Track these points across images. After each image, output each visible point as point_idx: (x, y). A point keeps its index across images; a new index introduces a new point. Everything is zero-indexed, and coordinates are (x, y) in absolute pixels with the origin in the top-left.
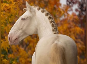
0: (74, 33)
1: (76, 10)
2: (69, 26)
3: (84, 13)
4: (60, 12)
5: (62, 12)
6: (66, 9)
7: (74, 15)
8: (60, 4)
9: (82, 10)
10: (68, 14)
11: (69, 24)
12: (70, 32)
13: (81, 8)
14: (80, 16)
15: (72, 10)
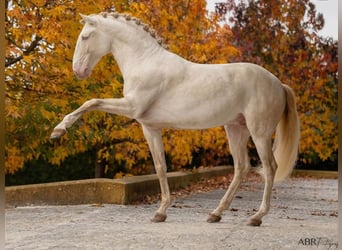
0: (225, 55)
1: (231, 20)
2: (219, 44)
3: (243, 24)
4: (206, 24)
5: (209, 24)
6: (216, 19)
7: (227, 27)
8: (207, 12)
9: (240, 20)
10: (218, 26)
11: (219, 41)
12: (220, 53)
13: (238, 17)
14: (235, 29)
15: (224, 19)
